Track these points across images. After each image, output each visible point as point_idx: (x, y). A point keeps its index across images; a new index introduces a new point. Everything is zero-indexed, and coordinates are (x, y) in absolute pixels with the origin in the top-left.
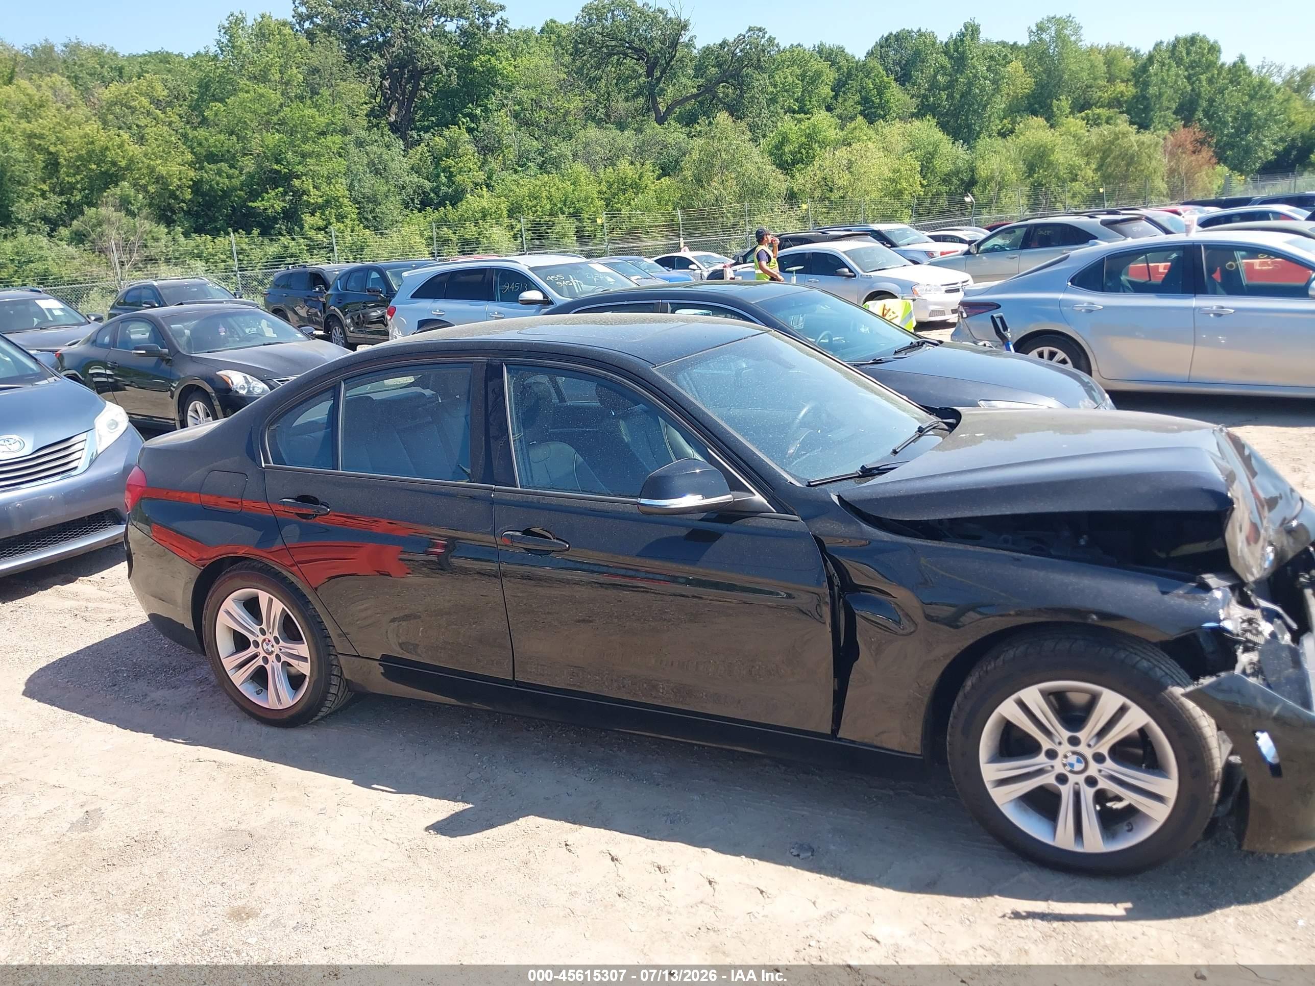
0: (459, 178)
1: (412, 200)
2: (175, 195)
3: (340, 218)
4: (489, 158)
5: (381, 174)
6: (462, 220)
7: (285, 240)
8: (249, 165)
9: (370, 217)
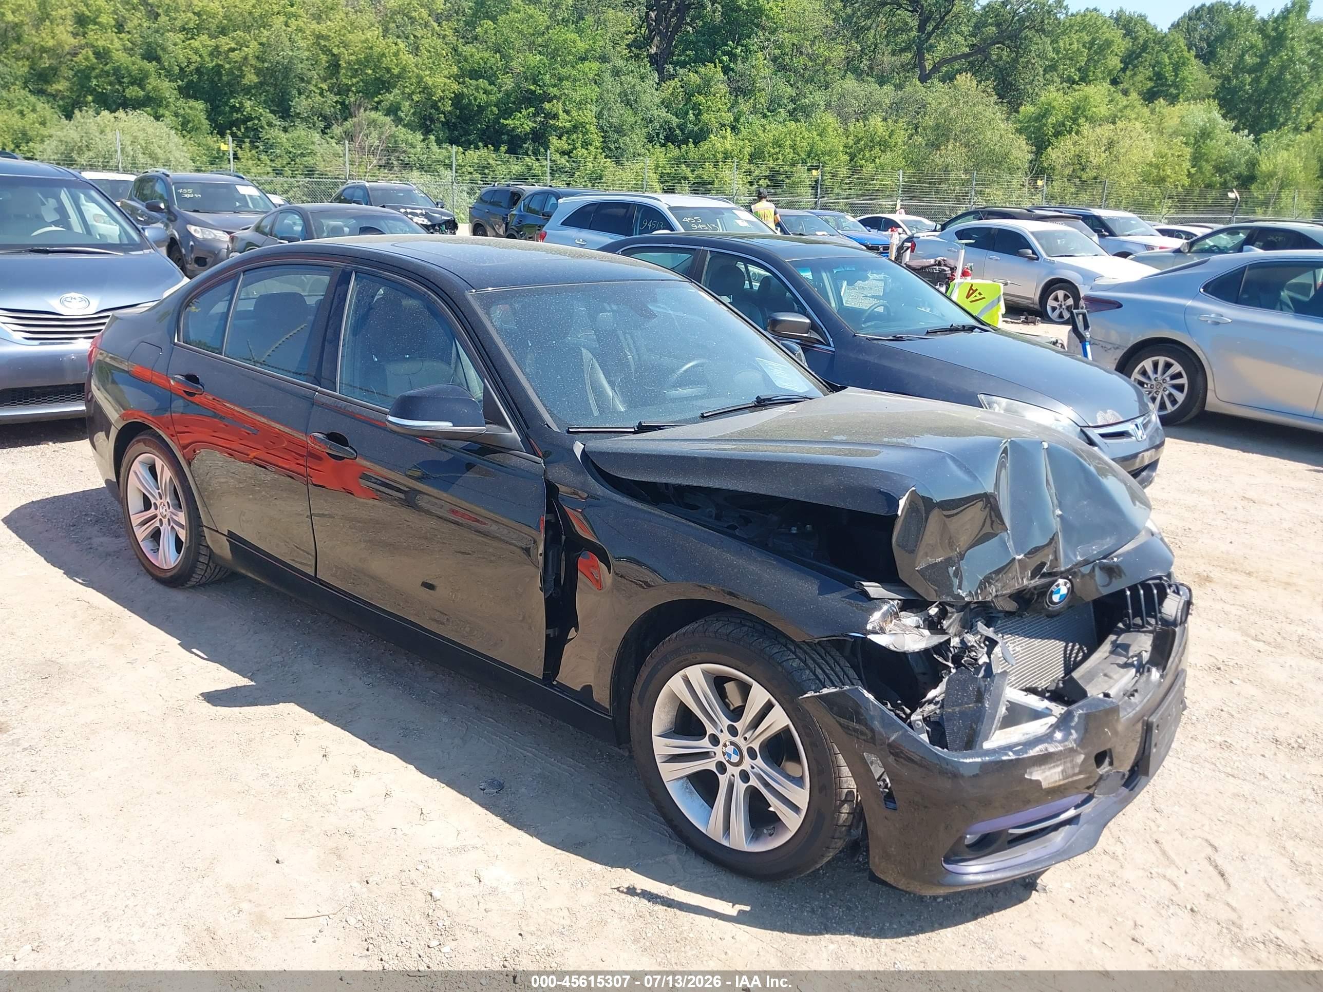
0: (705, 117)
1: (658, 134)
2: (436, 105)
3: (586, 144)
4: (740, 99)
5: (631, 106)
6: (703, 160)
7: (528, 160)
8: (508, 83)
9: (612, 147)
